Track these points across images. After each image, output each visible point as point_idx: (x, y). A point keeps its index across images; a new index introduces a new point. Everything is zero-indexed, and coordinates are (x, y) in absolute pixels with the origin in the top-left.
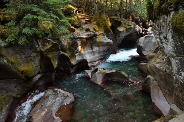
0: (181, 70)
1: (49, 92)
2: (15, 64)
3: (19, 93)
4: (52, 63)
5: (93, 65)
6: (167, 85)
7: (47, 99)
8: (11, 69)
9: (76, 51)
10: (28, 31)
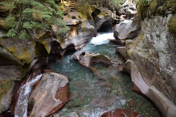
0: (170, 65)
1: (46, 76)
2: (14, 53)
3: (18, 76)
4: (45, 49)
5: (79, 48)
6: (146, 70)
7: (45, 82)
8: (10, 57)
9: (65, 37)
10: (28, 25)
